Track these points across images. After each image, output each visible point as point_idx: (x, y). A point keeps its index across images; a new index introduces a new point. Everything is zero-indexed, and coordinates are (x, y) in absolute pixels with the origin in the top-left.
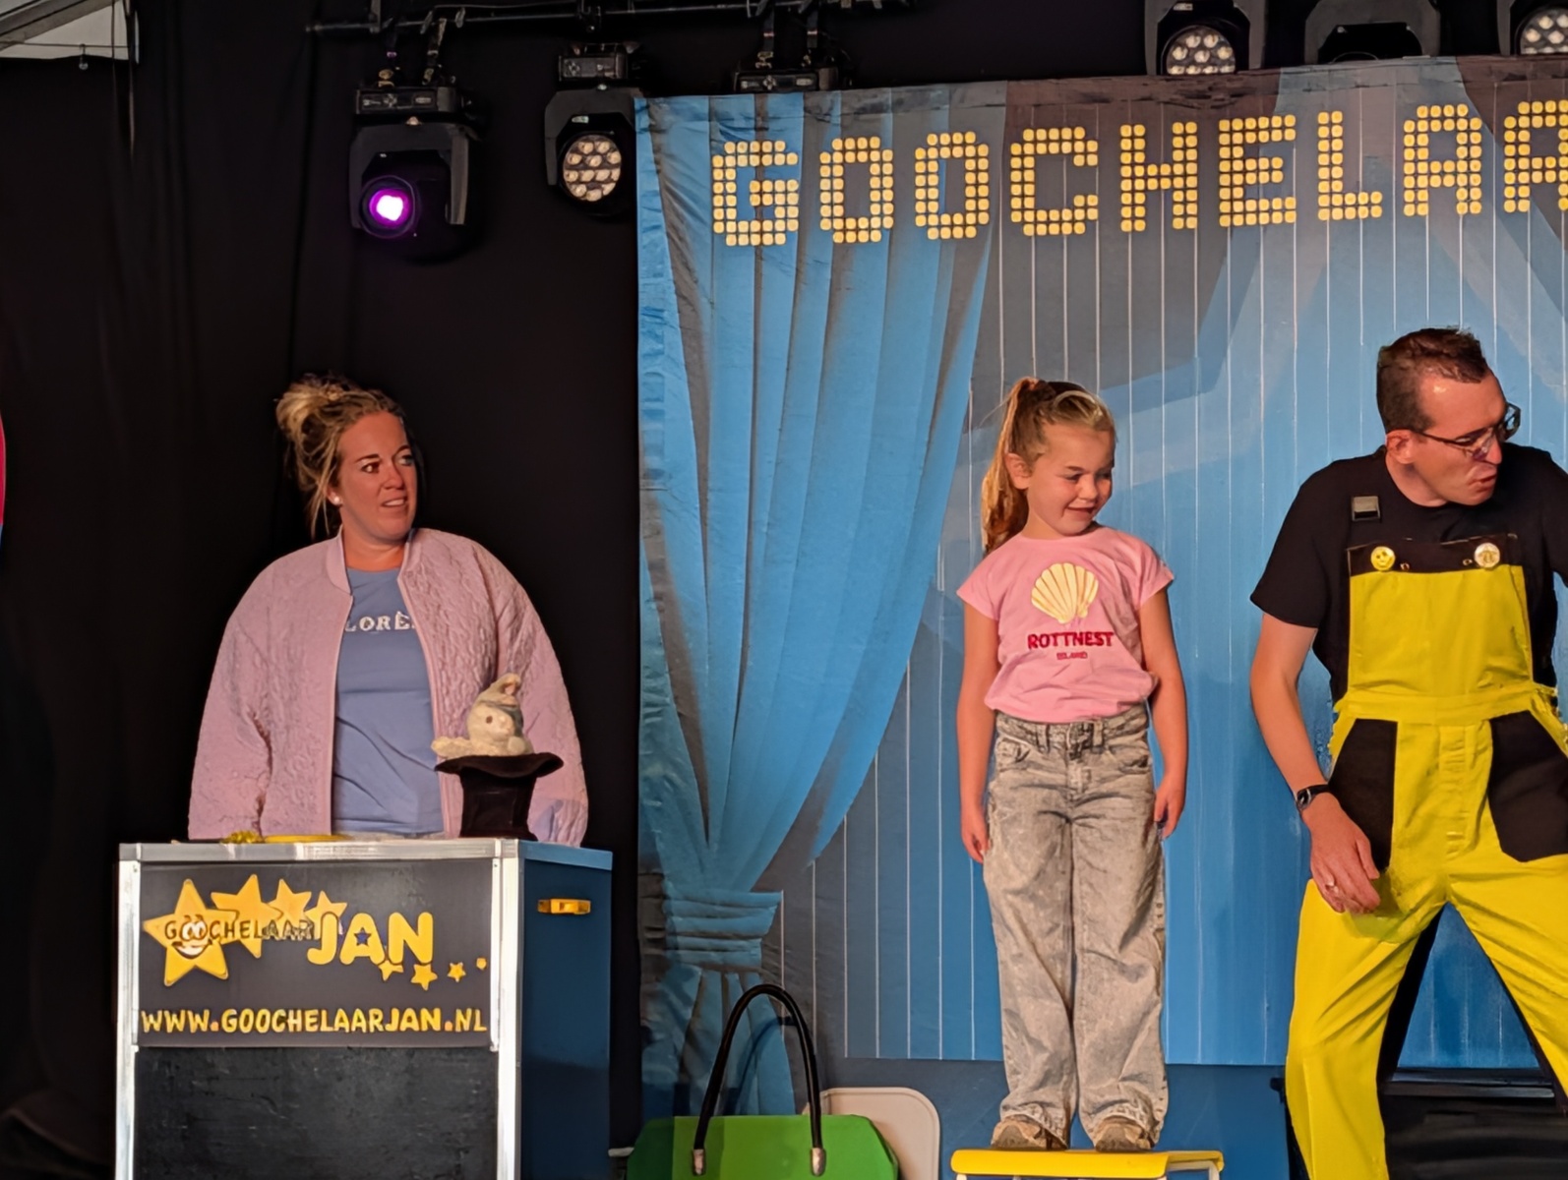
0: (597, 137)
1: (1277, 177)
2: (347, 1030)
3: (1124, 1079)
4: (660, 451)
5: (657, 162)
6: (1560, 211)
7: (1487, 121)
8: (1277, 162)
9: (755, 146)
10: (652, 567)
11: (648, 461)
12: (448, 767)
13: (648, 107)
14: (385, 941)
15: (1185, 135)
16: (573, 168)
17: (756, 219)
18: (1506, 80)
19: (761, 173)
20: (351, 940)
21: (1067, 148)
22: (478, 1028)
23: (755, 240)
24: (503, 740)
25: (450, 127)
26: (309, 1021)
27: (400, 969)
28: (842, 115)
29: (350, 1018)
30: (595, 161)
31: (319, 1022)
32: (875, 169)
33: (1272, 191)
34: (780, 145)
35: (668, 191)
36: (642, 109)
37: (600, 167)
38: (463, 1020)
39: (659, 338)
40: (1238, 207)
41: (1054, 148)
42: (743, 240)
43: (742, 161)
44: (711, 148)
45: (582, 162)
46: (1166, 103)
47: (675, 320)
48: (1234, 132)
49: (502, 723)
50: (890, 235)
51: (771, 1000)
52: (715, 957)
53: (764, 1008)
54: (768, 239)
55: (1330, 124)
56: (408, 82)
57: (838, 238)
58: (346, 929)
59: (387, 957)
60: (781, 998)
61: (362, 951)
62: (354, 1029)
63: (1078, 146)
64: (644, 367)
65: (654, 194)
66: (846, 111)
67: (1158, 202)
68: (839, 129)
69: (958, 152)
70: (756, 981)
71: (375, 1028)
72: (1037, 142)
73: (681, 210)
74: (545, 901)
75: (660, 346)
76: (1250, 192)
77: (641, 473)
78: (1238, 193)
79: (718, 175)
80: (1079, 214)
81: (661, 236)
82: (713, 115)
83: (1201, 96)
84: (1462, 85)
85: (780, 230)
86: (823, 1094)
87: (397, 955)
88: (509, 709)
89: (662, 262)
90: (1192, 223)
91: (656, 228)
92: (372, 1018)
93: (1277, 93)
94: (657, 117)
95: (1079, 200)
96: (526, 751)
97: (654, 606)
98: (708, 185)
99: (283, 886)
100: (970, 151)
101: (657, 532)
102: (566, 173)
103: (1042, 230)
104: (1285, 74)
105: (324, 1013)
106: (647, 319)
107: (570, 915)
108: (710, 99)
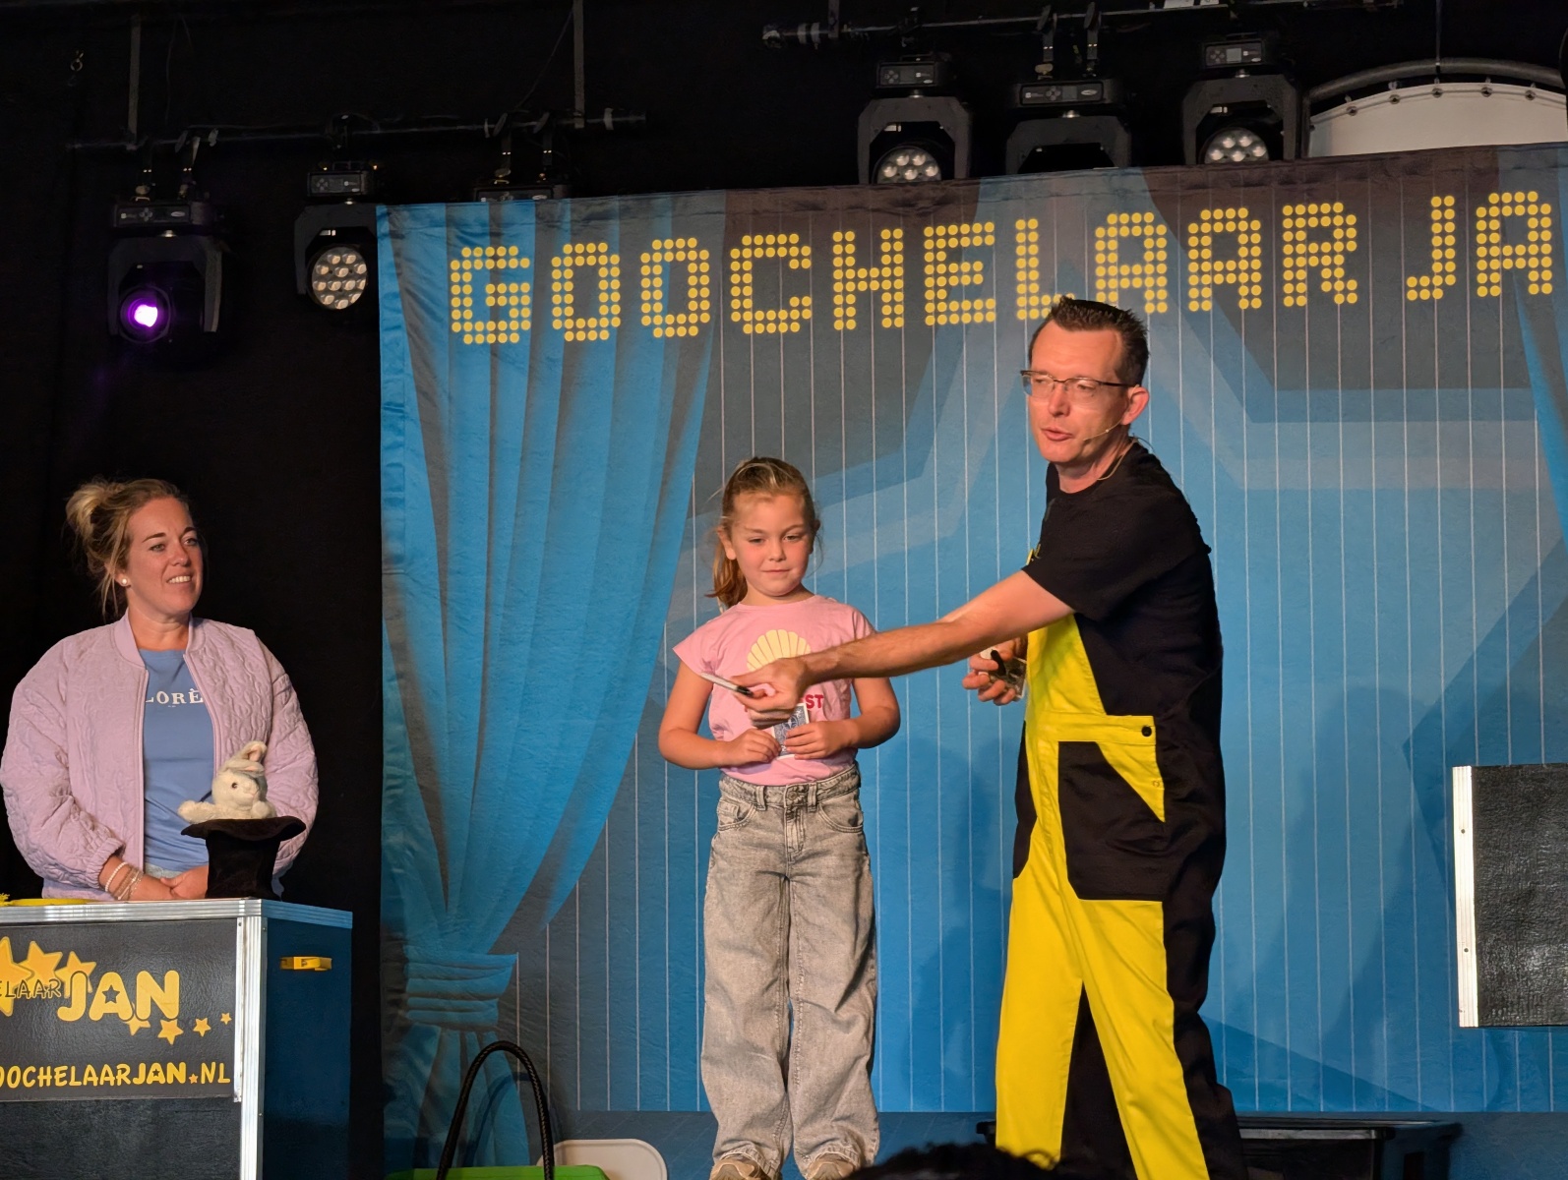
0: (344, 249)
1: (978, 279)
2: (95, 1084)
3: (837, 1120)
4: (402, 537)
5: (398, 266)
6: (1240, 310)
7: (1172, 226)
8: (978, 266)
9: (490, 251)
10: (393, 647)
11: (390, 546)
12: (193, 830)
13: (388, 214)
14: (132, 998)
15: (892, 240)
16: (322, 278)
17: (491, 320)
18: (1189, 188)
19: (496, 276)
20: (100, 997)
21: (782, 252)
22: (222, 1080)
23: (491, 339)
24: (248, 804)
25: (204, 241)
26: (58, 1076)
27: (147, 1025)
28: (572, 221)
29: (99, 1075)
30: (343, 272)
31: (68, 1078)
32: (603, 273)
33: (973, 293)
34: (514, 250)
35: (407, 292)
36: (383, 215)
37: (347, 278)
38: (207, 1073)
39: (400, 432)
40: (942, 307)
41: (770, 252)
42: (480, 339)
43: (478, 265)
44: (448, 253)
45: (330, 272)
46: (874, 210)
47: (416, 415)
48: (938, 237)
49: (247, 789)
50: (619, 334)
51: (507, 1057)
52: (454, 1017)
53: (501, 1065)
54: (503, 339)
55: (1027, 232)
56: (164, 196)
57: (569, 337)
58: (95, 986)
59: (134, 1012)
60: (518, 1056)
61: (111, 1008)
62: (102, 1083)
63: (792, 250)
64: (387, 458)
65: (395, 295)
66: (575, 217)
67: (869, 303)
68: (568, 235)
69: (680, 256)
70: (492, 1038)
71: (123, 1081)
72: (755, 246)
73: (419, 309)
74: (289, 959)
75: (400, 439)
76: (954, 293)
77: (383, 558)
78: (942, 294)
79: (455, 277)
80: (795, 314)
81: (401, 335)
82: (450, 222)
83: (907, 204)
84: (1148, 194)
85: (514, 329)
86: (555, 1147)
87: (144, 1011)
88: (254, 776)
89: (403, 359)
90: (900, 323)
91: (398, 327)
92: (120, 1072)
93: (977, 201)
94: (397, 223)
95: (794, 301)
96: (270, 814)
97: (395, 683)
98: (446, 286)
99: (34, 947)
100: (692, 255)
101: (399, 614)
102: (315, 283)
103: (760, 329)
104: (985, 184)
105: (73, 1069)
106: (388, 413)
107: (312, 971)
108: (447, 207)
